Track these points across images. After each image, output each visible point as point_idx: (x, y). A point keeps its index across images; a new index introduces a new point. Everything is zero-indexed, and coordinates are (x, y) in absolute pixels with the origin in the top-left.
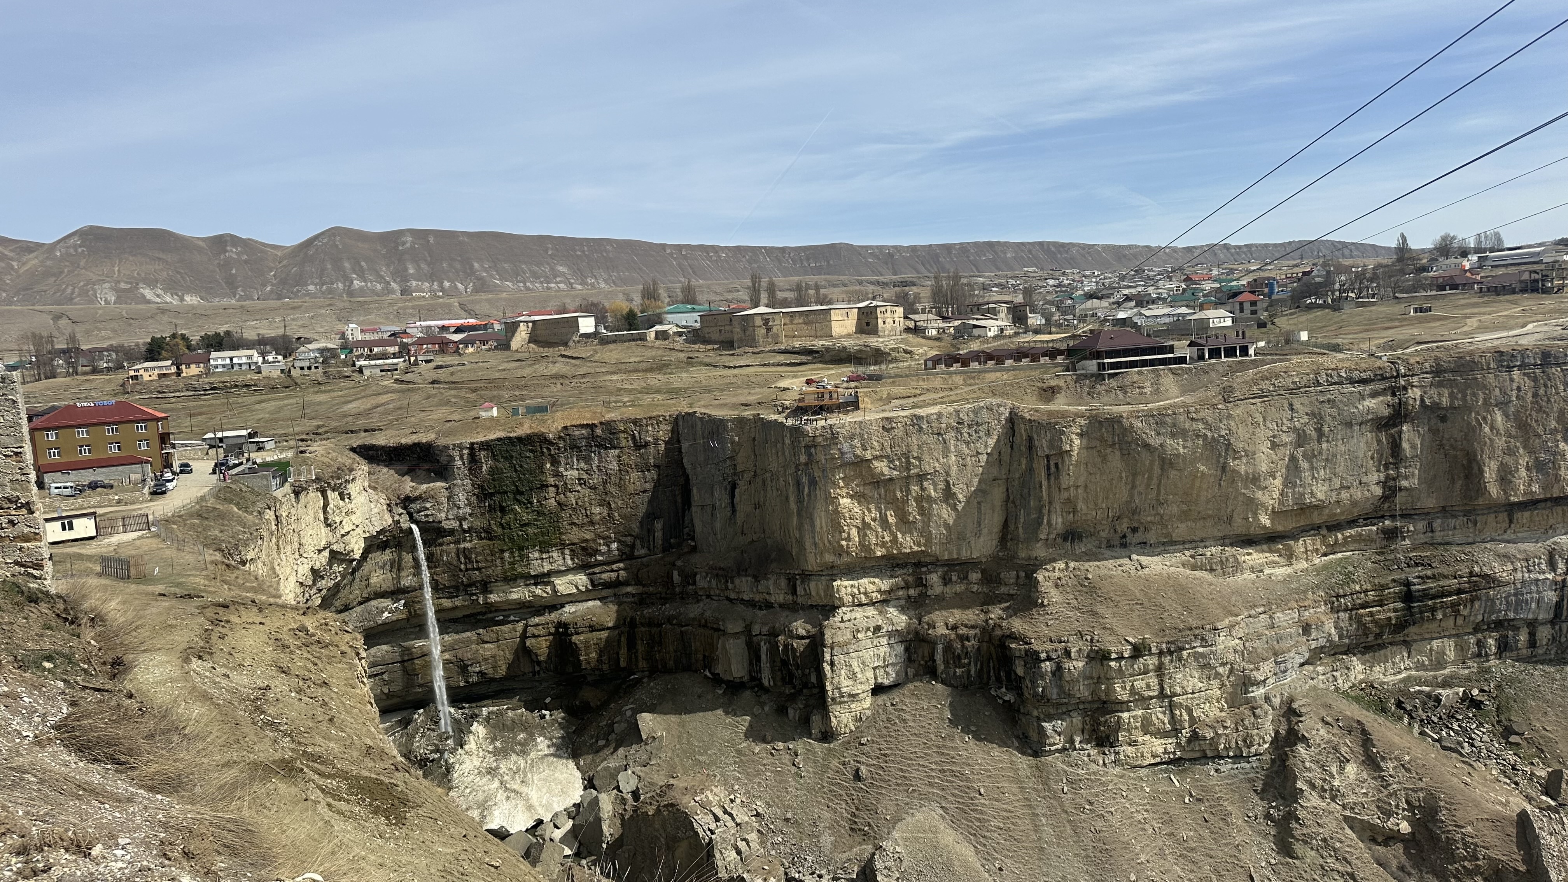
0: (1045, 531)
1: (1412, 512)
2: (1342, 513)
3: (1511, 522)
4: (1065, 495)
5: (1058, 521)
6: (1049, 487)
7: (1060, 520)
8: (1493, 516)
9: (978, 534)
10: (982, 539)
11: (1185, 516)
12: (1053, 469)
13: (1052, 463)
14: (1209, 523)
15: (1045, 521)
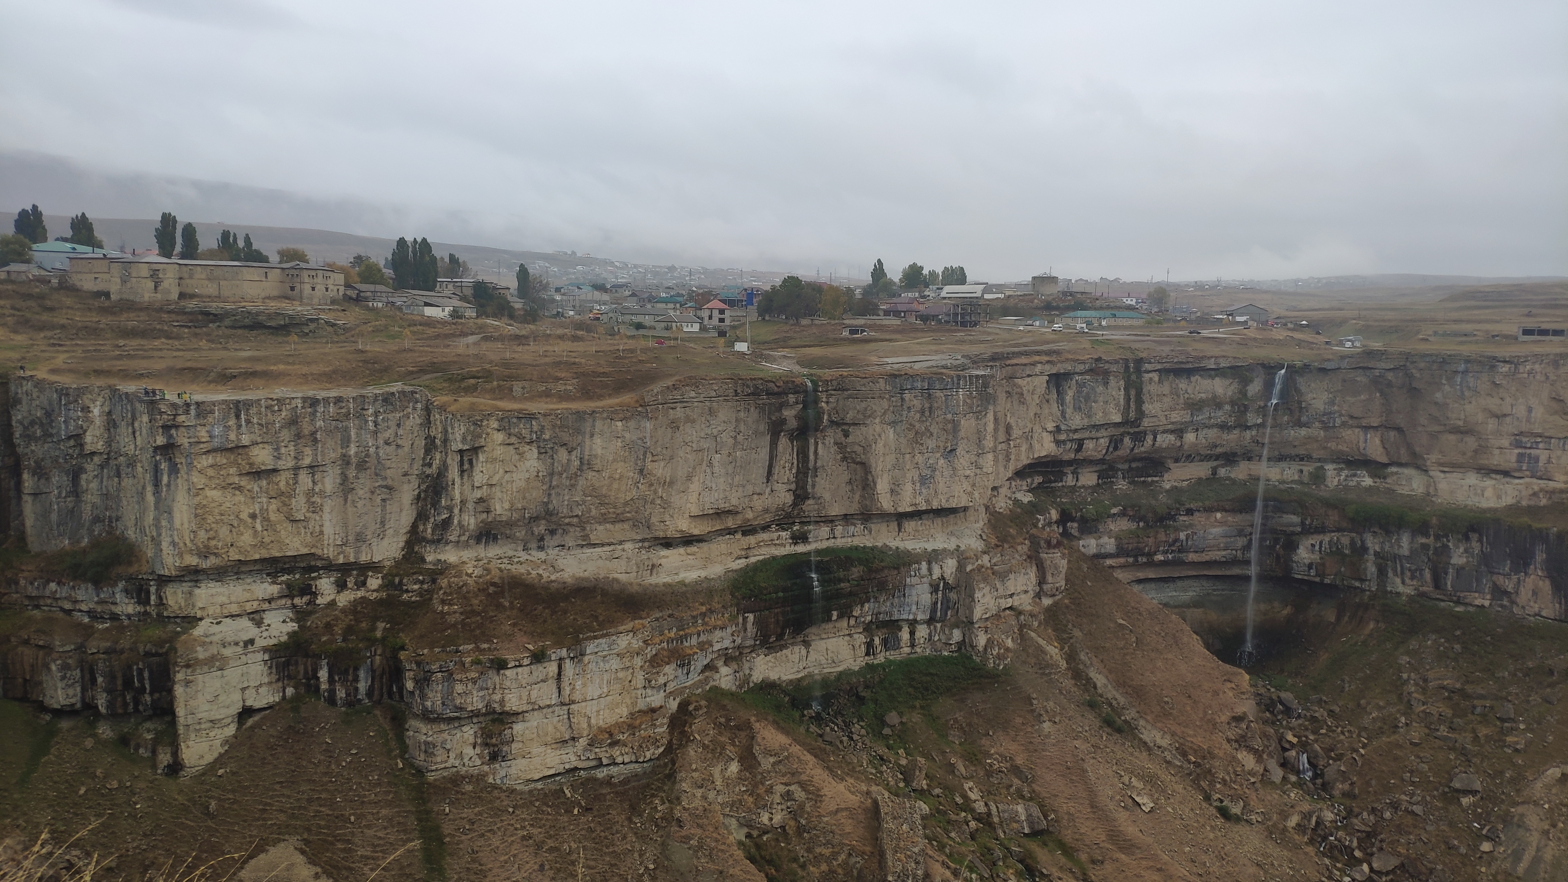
0: (456, 533)
1: (818, 519)
2: (755, 518)
3: (900, 530)
4: (478, 494)
5: (471, 521)
6: (462, 484)
7: (472, 521)
8: (885, 524)
9: (381, 536)
10: (386, 542)
11: (604, 519)
12: (466, 466)
13: (465, 459)
14: (626, 526)
15: (456, 522)
